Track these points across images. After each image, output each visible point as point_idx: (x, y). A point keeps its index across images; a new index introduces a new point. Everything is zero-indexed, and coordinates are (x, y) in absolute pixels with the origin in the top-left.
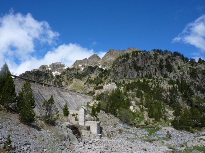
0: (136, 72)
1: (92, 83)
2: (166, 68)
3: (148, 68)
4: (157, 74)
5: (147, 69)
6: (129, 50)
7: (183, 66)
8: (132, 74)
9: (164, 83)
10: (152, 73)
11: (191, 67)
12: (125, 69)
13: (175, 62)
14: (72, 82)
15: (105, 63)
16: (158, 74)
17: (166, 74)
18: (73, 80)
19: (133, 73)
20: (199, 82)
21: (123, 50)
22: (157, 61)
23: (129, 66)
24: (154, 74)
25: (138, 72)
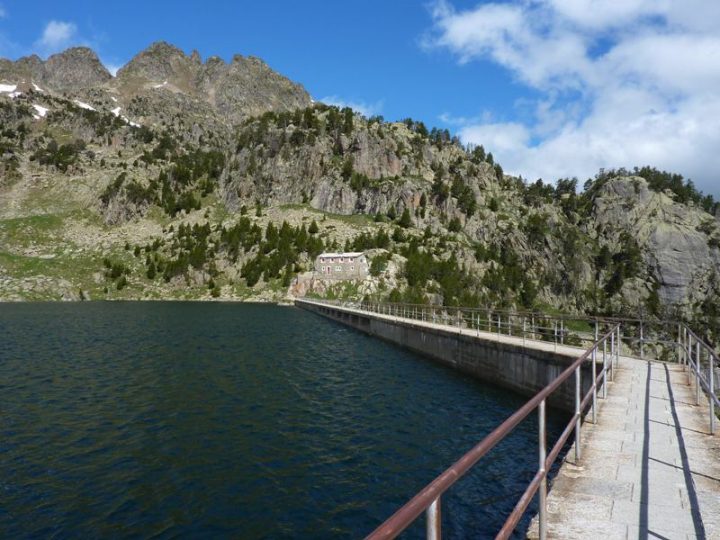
0: (354, 195)
1: (145, 201)
2: (455, 200)
3: (396, 188)
4: (427, 214)
5: (391, 188)
6: (237, 64)
7: (502, 199)
8: (338, 197)
9: (463, 254)
10: (409, 206)
11: (525, 207)
12: (305, 173)
13: (476, 180)
14: (19, 176)
15: (140, 100)
16: (431, 214)
17: (457, 220)
18: (18, 166)
19: (341, 195)
20: (549, 259)
21: (214, 58)
22: (423, 169)
23: (322, 163)
24: (417, 211)
25: (359, 195)
